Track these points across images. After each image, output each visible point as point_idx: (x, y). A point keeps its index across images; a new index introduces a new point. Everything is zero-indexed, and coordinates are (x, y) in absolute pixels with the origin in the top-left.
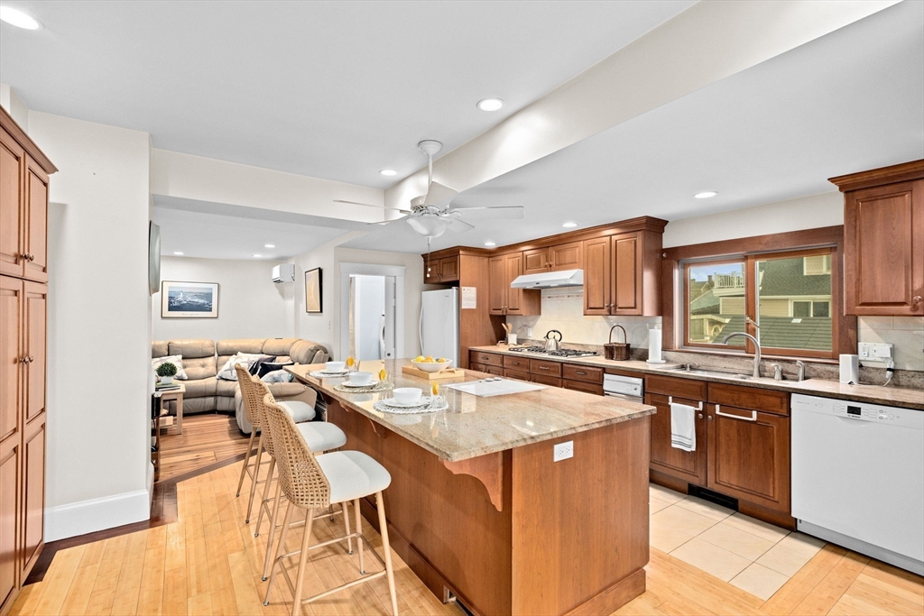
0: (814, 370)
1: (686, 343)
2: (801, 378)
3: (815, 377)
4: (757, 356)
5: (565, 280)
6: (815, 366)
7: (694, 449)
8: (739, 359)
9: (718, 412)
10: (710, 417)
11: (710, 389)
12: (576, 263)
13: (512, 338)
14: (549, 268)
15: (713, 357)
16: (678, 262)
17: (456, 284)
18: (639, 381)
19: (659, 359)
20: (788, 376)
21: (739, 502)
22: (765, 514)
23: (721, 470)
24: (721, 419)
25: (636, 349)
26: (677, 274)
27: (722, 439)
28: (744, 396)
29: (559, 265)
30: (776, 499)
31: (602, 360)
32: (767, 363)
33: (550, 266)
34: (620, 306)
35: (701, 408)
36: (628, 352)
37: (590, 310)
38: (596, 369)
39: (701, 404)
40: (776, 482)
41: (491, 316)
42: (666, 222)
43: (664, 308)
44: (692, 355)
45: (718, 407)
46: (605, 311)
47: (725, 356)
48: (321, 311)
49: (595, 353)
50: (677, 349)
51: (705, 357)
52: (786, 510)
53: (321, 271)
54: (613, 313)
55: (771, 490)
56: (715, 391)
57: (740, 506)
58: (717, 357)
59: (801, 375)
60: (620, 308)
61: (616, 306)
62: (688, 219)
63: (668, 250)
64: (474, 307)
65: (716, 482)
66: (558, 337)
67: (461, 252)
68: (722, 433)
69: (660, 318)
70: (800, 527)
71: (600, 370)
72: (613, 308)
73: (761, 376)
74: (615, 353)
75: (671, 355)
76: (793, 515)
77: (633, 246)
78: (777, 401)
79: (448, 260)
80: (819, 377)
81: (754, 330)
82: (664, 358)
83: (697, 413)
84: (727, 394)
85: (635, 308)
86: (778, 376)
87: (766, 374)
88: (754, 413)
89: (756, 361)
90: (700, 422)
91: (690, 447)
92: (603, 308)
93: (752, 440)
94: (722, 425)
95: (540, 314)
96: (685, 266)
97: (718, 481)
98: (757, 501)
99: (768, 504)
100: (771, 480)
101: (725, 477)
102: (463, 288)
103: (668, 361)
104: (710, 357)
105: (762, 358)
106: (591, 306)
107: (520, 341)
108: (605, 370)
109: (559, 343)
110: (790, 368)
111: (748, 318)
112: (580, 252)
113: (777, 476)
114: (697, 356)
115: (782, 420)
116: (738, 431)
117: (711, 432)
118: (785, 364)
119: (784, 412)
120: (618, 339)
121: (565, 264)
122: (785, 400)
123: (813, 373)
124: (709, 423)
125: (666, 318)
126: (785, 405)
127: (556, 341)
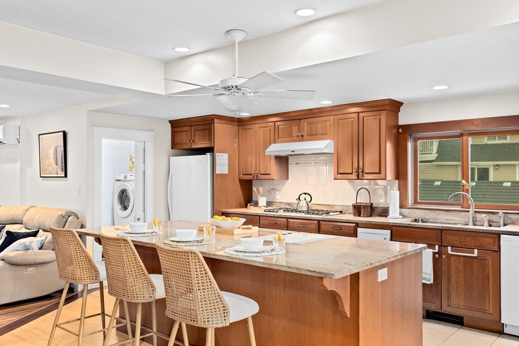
0: (510, 219)
1: (416, 202)
2: (502, 225)
3: (511, 224)
4: (472, 210)
5: (320, 149)
6: (510, 216)
7: (432, 282)
8: (458, 212)
9: (450, 252)
10: (444, 256)
11: (443, 235)
12: (326, 134)
13: (262, 201)
14: (301, 138)
15: (438, 212)
16: (411, 136)
17: (210, 150)
18: (388, 232)
19: (398, 215)
20: (493, 224)
21: (464, 319)
22: (483, 325)
23: (452, 295)
24: (452, 257)
25: (377, 207)
26: (410, 145)
27: (453, 272)
28: (468, 239)
29: (311, 135)
30: (491, 312)
31: (351, 217)
32: (478, 215)
33: (302, 136)
34: (366, 172)
35: (437, 250)
36: (371, 210)
37: (340, 174)
38: (350, 224)
39: (437, 247)
40: (491, 299)
41: (240, 180)
42: (401, 104)
43: (400, 174)
44: (422, 211)
45: (449, 248)
46: (354, 176)
47: (448, 211)
48: (66, 176)
49: (341, 212)
50: (410, 206)
51: (432, 212)
52: (498, 319)
53: (65, 134)
54: (360, 177)
55: (488, 306)
56: (448, 236)
57: (465, 321)
58: (441, 212)
59: (502, 223)
60: (366, 173)
61: (363, 171)
62: (418, 103)
63: (403, 127)
64: (226, 172)
65: (448, 306)
66: (308, 198)
67: (216, 121)
68: (453, 267)
69: (397, 181)
70: (506, 331)
71: (354, 225)
72: (361, 174)
73: (474, 225)
74: (362, 211)
75: (405, 211)
76: (502, 321)
77: (378, 122)
78: (491, 240)
79: (201, 127)
80: (513, 223)
81: (468, 190)
82: (401, 214)
83: (434, 254)
84: (456, 238)
85: (380, 173)
86: (486, 224)
87: (477, 223)
88: (476, 251)
89: (471, 214)
90: (436, 261)
91: (429, 280)
92: (352, 173)
93: (474, 271)
94: (452, 262)
95: (288, 178)
96: (416, 140)
97: (450, 304)
98: (477, 315)
99: (485, 316)
100: (488, 298)
101: (454, 301)
102: (217, 154)
103: (404, 216)
104: (437, 212)
105: (475, 212)
106: (341, 171)
107: (269, 204)
108: (358, 225)
109: (310, 204)
110: (494, 218)
111: (464, 181)
112: (330, 125)
113: (491, 295)
114: (426, 211)
115: (494, 254)
116: (464, 265)
117: (444, 268)
118: (490, 215)
119: (496, 248)
120: (363, 199)
121: (317, 135)
122: (496, 239)
123: (510, 221)
124: (443, 262)
125: (402, 182)
126: (496, 243)
127: (307, 202)
